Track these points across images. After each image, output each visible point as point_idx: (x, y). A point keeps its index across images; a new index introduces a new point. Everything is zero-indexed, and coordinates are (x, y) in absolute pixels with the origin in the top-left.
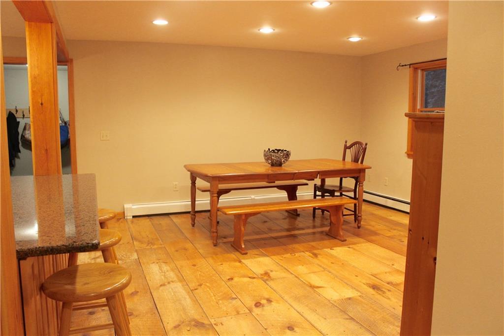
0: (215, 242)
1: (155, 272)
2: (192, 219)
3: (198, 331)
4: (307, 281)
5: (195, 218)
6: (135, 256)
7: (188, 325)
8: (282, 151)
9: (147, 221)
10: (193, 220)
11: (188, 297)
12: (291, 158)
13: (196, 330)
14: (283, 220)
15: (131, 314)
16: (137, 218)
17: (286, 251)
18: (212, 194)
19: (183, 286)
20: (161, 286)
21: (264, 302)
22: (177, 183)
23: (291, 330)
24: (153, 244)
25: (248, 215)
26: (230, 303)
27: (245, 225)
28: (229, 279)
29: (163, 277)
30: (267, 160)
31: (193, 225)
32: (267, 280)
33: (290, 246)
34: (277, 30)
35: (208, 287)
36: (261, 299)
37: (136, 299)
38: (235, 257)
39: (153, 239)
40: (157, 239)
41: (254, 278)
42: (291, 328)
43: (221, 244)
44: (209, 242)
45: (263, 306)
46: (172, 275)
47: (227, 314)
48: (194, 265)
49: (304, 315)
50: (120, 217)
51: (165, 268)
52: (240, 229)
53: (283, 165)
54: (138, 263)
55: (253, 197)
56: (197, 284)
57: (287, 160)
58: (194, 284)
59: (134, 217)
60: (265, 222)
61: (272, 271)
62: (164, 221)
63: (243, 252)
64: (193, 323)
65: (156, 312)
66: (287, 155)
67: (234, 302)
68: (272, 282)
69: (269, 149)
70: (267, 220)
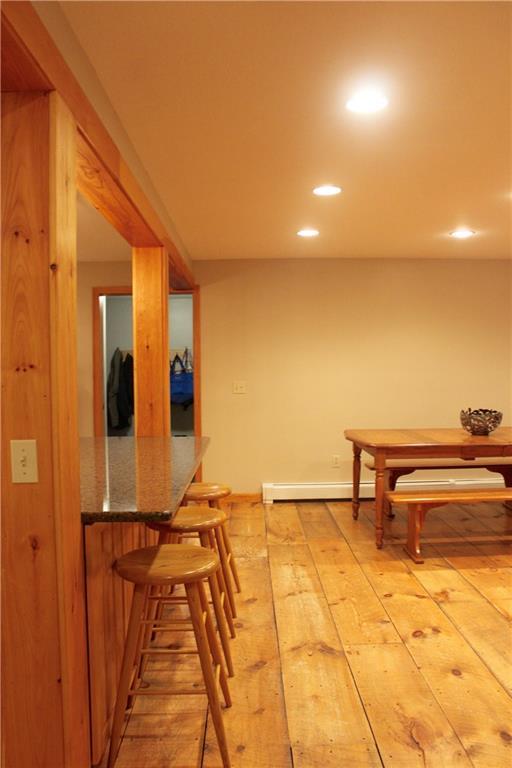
0: (380, 543)
1: (286, 576)
2: (354, 507)
3: (322, 658)
4: (504, 610)
5: (358, 508)
6: (264, 554)
7: (310, 649)
8: (490, 412)
9: (291, 509)
10: (356, 510)
11: (320, 613)
12: (503, 423)
13: (320, 656)
14: (496, 519)
15: (240, 626)
16: (278, 504)
17: (484, 564)
18: (378, 472)
19: (319, 598)
20: (289, 595)
21: (428, 631)
22: (338, 456)
23: (456, 675)
24: (292, 539)
25: (427, 506)
26: (379, 627)
27: (422, 519)
28: (386, 596)
29: (294, 584)
30: (464, 425)
31: (356, 518)
32: (442, 602)
33: (493, 558)
34: (478, 233)
35: (354, 603)
36: (424, 627)
37: (252, 608)
38: (404, 566)
39: (294, 533)
40: (301, 534)
41: (424, 597)
42: (457, 672)
43: (389, 547)
44: (372, 543)
45: (425, 636)
46: (307, 582)
47: (369, 641)
48: (342, 573)
49: (482, 656)
50: (257, 500)
51: (301, 572)
52: (415, 526)
53: (491, 433)
54: (267, 562)
55: (452, 481)
56: (340, 597)
57: (495, 426)
58: (335, 597)
59: (275, 501)
60: (466, 519)
61: (453, 590)
62: (316, 511)
63: (417, 560)
64: (319, 647)
65: (274, 627)
66: (497, 418)
67: (384, 626)
68: (448, 605)
69: (470, 410)
70: (468, 516)
